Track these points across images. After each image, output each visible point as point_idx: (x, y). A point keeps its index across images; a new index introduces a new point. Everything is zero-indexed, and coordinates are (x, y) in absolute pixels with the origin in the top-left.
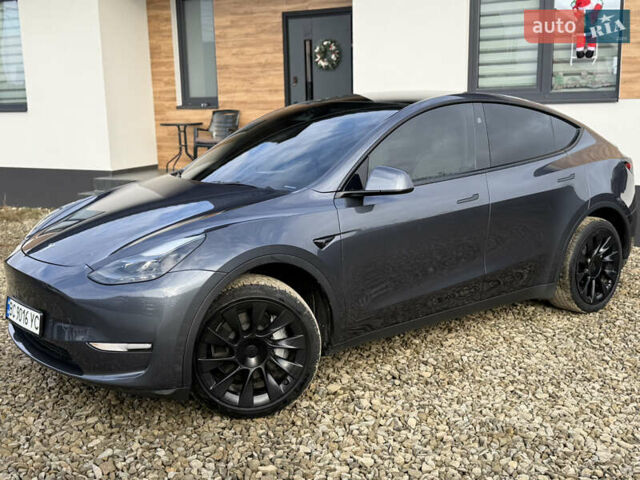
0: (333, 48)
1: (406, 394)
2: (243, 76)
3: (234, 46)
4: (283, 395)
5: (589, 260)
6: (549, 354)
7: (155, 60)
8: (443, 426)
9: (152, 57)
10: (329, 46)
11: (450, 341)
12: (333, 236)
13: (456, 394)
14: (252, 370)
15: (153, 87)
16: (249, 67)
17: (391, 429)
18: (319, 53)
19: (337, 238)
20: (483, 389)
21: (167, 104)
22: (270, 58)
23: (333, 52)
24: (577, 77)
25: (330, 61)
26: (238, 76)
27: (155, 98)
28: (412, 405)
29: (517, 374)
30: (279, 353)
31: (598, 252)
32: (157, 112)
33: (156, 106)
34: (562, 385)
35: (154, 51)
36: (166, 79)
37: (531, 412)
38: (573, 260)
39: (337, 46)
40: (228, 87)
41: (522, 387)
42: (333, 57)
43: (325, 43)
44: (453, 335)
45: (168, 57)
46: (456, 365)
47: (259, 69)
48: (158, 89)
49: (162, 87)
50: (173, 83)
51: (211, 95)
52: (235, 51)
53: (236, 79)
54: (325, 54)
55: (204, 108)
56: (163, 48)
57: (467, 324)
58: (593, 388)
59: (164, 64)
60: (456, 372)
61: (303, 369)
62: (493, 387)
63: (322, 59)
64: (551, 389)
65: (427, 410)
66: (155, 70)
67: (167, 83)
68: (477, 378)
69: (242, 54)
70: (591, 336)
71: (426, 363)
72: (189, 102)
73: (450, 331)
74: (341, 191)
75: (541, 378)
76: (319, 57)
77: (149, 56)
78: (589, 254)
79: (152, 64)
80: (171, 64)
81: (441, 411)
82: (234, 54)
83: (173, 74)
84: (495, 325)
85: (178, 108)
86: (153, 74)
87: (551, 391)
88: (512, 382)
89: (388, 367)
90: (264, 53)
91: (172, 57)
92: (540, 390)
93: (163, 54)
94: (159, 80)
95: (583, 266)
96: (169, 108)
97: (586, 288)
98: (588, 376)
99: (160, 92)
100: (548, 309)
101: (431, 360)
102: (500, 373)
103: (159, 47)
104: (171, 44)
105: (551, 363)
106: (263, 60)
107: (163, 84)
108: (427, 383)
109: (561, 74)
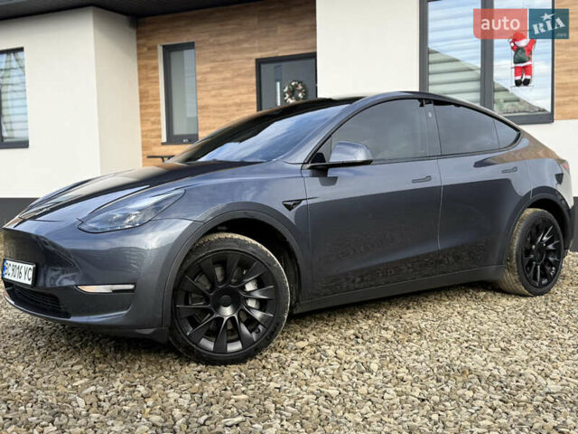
0: (300, 87)
1: (369, 349)
2: (221, 114)
3: (213, 89)
4: (255, 343)
5: (534, 247)
6: (500, 323)
7: (144, 103)
8: (404, 369)
9: (141, 101)
10: (296, 86)
11: (408, 315)
12: (300, 201)
13: (414, 349)
14: (226, 319)
15: (142, 127)
16: (225, 106)
17: (355, 371)
18: (287, 92)
19: (303, 203)
20: (439, 345)
21: (153, 141)
22: (245, 98)
23: (300, 91)
24: (516, 103)
25: (298, 99)
26: (216, 114)
27: (143, 136)
28: (374, 356)
29: (471, 335)
30: (251, 303)
31: (541, 240)
32: (144, 148)
33: (143, 143)
34: (513, 342)
35: (143, 95)
36: (153, 119)
37: (485, 360)
38: (519, 245)
39: (304, 87)
40: (208, 125)
41: (476, 344)
42: (300, 95)
43: (293, 84)
44: (412, 311)
45: (155, 100)
46: (414, 330)
47: (234, 108)
48: (146, 128)
49: (149, 126)
50: (159, 123)
51: (192, 132)
52: (213, 93)
53: (214, 117)
54: (293, 93)
55: (185, 143)
56: (151, 92)
57: (424, 304)
58: (542, 344)
59: (152, 106)
60: (415, 334)
61: (273, 318)
62: (450, 345)
63: (290, 97)
64: (502, 345)
65: (388, 358)
66: (143, 111)
67: (154, 123)
68: (434, 338)
69: (221, 95)
70: (538, 310)
71: (387, 329)
72: (172, 139)
73: (408, 308)
74: (307, 163)
75: (493, 338)
76: (287, 95)
77: (138, 99)
78: (533, 242)
79: (141, 106)
80: (158, 106)
81: (401, 360)
82: (213, 96)
83: (159, 115)
84: (449, 305)
85: (163, 144)
86: (142, 115)
87: (502, 346)
88: (467, 341)
89: (352, 331)
90: (240, 94)
91: (159, 100)
92: (493, 345)
93: (150, 98)
94: (148, 120)
95: (528, 252)
96: (155, 144)
97: (532, 272)
98: (537, 336)
99: (148, 131)
100: (498, 294)
101: (391, 327)
102: (455, 335)
103: (147, 92)
104: (158, 89)
105: (503, 328)
106: (238, 100)
107: (149, 124)
108: (388, 341)
109: (502, 101)
